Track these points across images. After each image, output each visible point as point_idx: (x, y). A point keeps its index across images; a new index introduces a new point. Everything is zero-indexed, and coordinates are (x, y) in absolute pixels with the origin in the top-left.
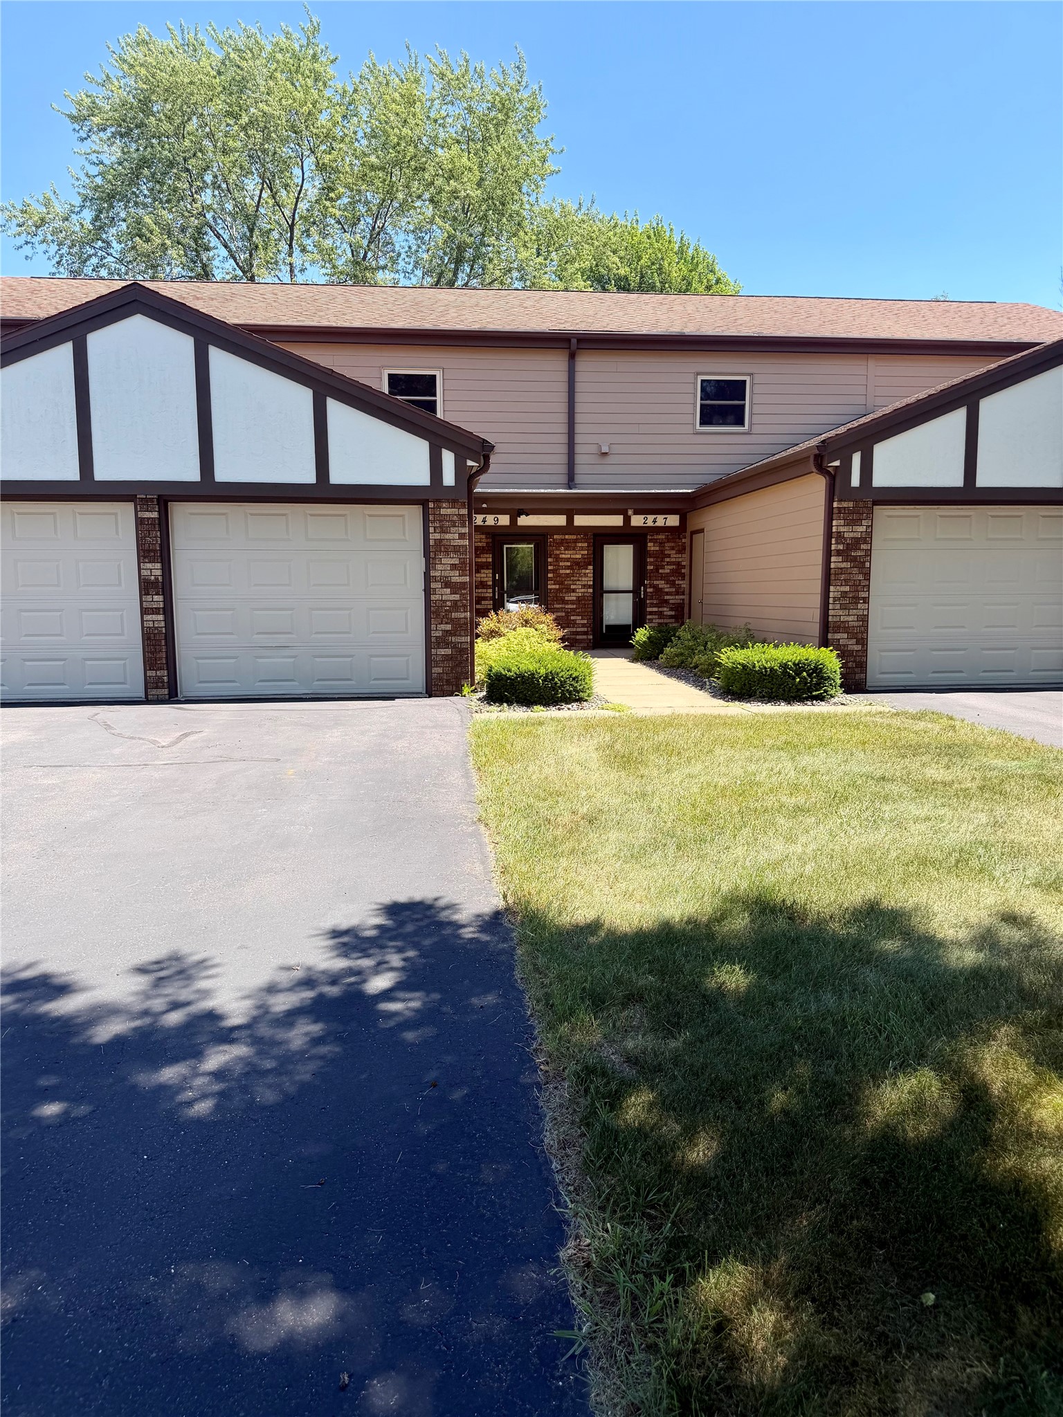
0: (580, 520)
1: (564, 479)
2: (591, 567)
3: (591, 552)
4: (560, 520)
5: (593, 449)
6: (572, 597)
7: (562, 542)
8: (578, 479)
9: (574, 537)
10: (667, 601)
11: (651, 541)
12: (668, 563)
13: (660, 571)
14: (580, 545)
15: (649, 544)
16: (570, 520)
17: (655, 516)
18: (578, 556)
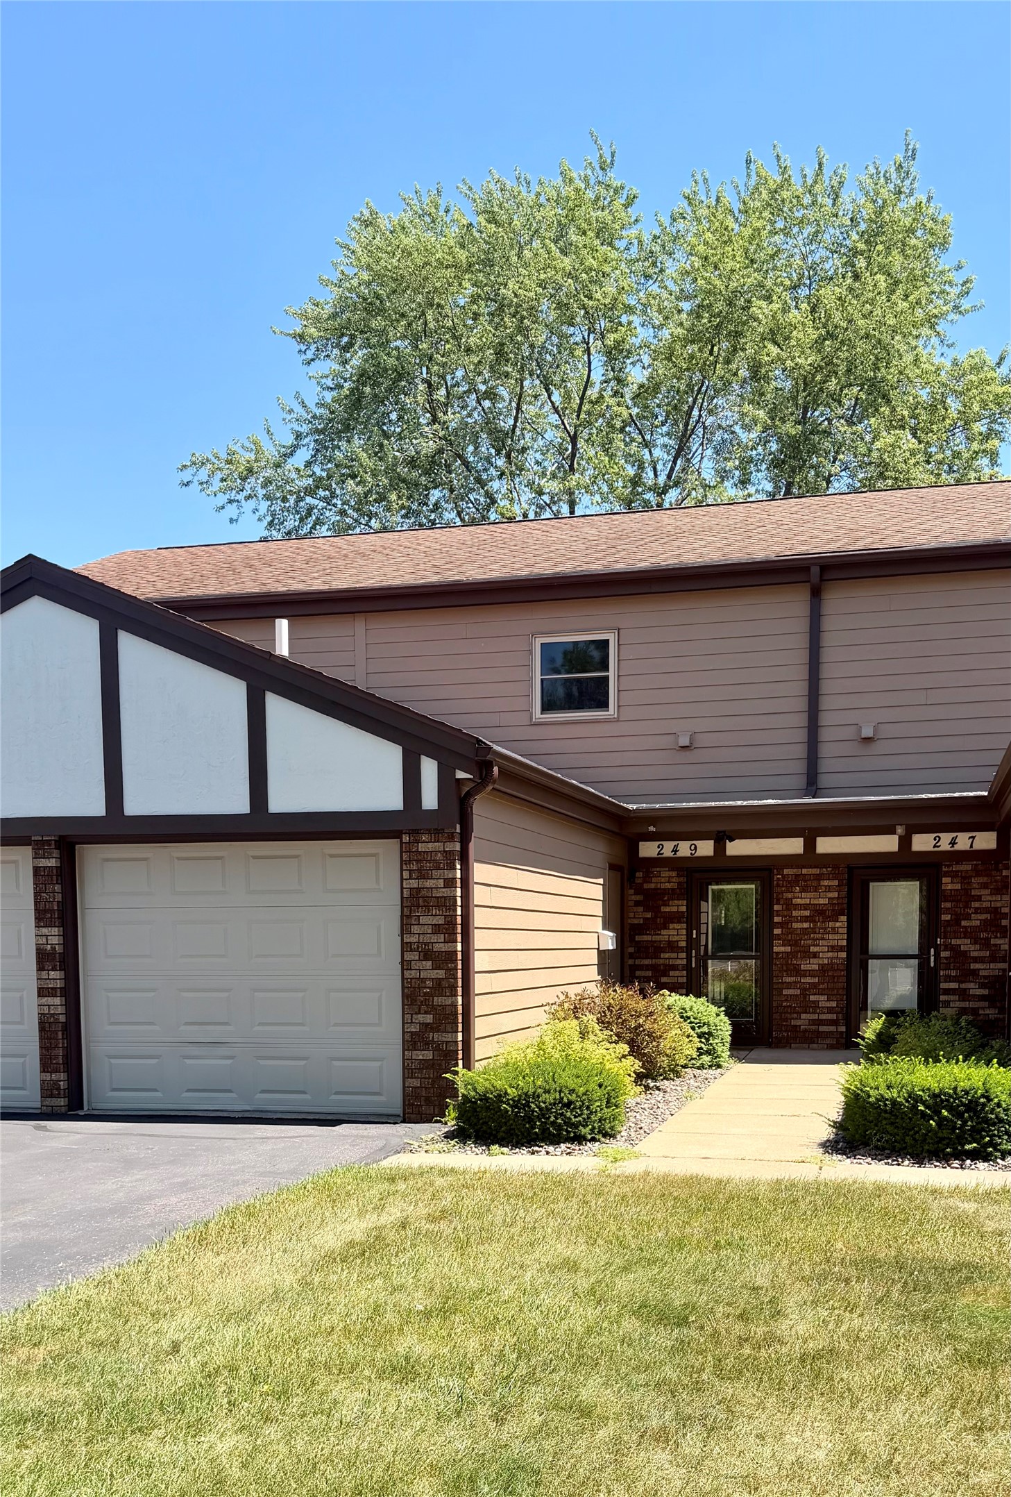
0: (826, 845)
1: (801, 782)
2: (844, 918)
3: (844, 894)
4: (793, 846)
5: (849, 733)
6: (813, 965)
7: (797, 879)
8: (824, 781)
9: (816, 871)
10: (975, 973)
11: (946, 874)
12: (977, 911)
13: (964, 923)
14: (826, 883)
15: (945, 880)
16: (810, 845)
17: (954, 835)
18: (822, 901)
